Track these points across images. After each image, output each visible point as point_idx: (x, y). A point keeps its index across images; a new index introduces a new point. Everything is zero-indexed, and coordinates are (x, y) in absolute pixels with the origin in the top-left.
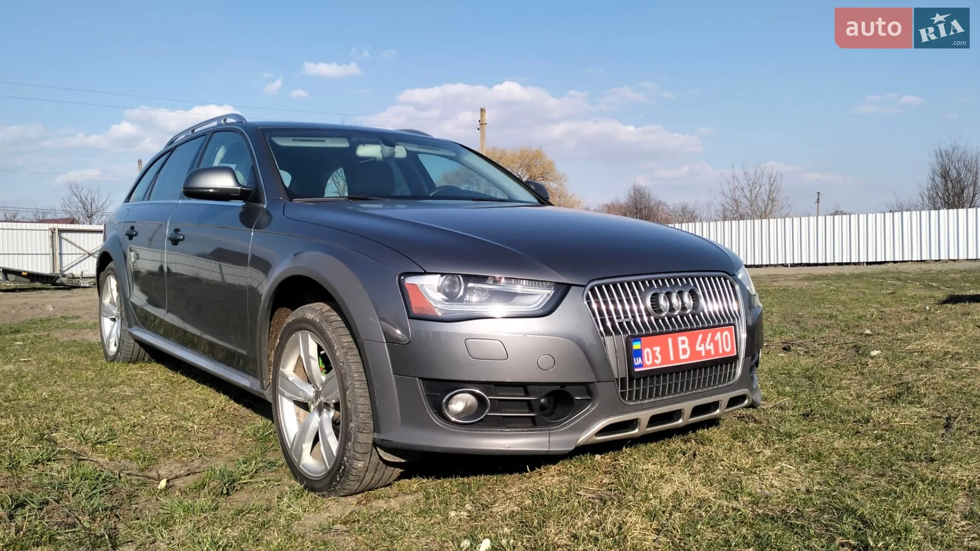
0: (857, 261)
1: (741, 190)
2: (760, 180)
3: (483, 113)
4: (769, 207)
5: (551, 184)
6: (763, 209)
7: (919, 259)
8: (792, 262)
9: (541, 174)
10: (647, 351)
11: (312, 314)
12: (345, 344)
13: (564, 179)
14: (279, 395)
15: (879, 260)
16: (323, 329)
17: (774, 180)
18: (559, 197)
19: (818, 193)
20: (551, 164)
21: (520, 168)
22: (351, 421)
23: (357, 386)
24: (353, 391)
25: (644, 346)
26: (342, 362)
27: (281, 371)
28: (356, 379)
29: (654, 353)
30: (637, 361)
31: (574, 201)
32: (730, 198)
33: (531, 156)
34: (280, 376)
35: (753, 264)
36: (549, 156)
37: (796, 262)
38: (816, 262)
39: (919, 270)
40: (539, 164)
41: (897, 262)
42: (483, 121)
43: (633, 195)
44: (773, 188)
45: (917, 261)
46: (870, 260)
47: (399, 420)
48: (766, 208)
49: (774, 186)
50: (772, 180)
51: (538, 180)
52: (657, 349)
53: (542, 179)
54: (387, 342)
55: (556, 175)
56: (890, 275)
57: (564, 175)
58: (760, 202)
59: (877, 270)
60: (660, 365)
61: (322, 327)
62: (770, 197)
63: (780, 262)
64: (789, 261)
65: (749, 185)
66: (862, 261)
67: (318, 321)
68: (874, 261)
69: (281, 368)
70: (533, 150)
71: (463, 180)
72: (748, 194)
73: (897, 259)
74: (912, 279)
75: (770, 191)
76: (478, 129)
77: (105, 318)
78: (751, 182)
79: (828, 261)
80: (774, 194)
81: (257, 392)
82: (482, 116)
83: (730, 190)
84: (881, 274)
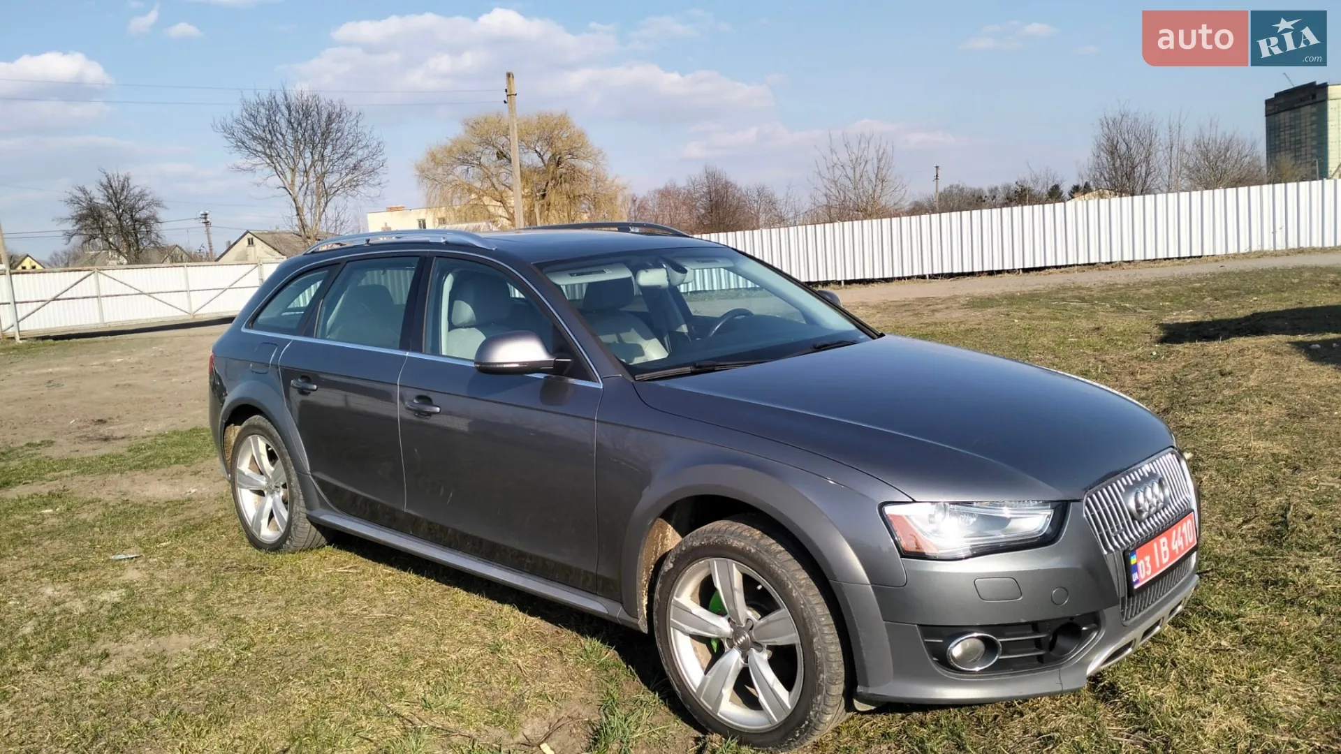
0: (1011, 268)
1: (841, 168)
2: (866, 153)
3: (511, 78)
4: (878, 190)
5: (584, 163)
6: (870, 192)
7: (1087, 262)
8: (930, 273)
9: (569, 150)
10: (1141, 563)
11: (740, 541)
12: (802, 582)
13: (600, 155)
14: (672, 629)
15: (1038, 265)
16: (765, 563)
17: (883, 153)
18: (596, 182)
19: (937, 167)
20: (581, 135)
21: (538, 141)
22: (822, 672)
23: (826, 632)
24: (822, 638)
25: (1138, 559)
26: (804, 604)
27: (676, 601)
28: (824, 623)
29: (1145, 562)
30: (1135, 577)
31: (617, 186)
32: (828, 179)
33: (553, 123)
34: (672, 607)
35: (881, 277)
36: (578, 122)
37: (936, 272)
38: (960, 271)
39: (1101, 285)
40: (565, 135)
41: (1061, 267)
42: (511, 91)
43: (706, 181)
44: (882, 164)
45: (1084, 265)
46: (1027, 266)
47: (892, 670)
48: (874, 191)
49: (883, 161)
50: (881, 153)
51: (565, 158)
52: (1147, 558)
53: (570, 156)
54: (872, 583)
55: (589, 150)
56: (1070, 293)
57: (600, 152)
58: (866, 183)
59: (1051, 286)
60: (1152, 574)
61: (762, 560)
62: (879, 176)
63: (916, 273)
64: (927, 272)
65: (852, 161)
66: (1017, 267)
67: (753, 551)
68: (1032, 266)
69: (675, 598)
70: (555, 116)
71: (459, 159)
72: (850, 173)
73: (1059, 263)
74: (1098, 299)
75: (878, 168)
76: (505, 102)
77: (243, 490)
78: (854, 157)
79: (976, 270)
80: (884, 172)
81: (620, 620)
82: (509, 83)
83: (828, 169)
84: (1058, 291)
